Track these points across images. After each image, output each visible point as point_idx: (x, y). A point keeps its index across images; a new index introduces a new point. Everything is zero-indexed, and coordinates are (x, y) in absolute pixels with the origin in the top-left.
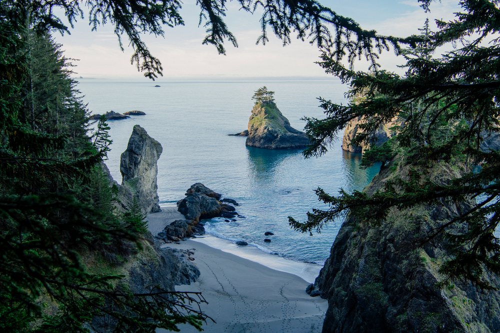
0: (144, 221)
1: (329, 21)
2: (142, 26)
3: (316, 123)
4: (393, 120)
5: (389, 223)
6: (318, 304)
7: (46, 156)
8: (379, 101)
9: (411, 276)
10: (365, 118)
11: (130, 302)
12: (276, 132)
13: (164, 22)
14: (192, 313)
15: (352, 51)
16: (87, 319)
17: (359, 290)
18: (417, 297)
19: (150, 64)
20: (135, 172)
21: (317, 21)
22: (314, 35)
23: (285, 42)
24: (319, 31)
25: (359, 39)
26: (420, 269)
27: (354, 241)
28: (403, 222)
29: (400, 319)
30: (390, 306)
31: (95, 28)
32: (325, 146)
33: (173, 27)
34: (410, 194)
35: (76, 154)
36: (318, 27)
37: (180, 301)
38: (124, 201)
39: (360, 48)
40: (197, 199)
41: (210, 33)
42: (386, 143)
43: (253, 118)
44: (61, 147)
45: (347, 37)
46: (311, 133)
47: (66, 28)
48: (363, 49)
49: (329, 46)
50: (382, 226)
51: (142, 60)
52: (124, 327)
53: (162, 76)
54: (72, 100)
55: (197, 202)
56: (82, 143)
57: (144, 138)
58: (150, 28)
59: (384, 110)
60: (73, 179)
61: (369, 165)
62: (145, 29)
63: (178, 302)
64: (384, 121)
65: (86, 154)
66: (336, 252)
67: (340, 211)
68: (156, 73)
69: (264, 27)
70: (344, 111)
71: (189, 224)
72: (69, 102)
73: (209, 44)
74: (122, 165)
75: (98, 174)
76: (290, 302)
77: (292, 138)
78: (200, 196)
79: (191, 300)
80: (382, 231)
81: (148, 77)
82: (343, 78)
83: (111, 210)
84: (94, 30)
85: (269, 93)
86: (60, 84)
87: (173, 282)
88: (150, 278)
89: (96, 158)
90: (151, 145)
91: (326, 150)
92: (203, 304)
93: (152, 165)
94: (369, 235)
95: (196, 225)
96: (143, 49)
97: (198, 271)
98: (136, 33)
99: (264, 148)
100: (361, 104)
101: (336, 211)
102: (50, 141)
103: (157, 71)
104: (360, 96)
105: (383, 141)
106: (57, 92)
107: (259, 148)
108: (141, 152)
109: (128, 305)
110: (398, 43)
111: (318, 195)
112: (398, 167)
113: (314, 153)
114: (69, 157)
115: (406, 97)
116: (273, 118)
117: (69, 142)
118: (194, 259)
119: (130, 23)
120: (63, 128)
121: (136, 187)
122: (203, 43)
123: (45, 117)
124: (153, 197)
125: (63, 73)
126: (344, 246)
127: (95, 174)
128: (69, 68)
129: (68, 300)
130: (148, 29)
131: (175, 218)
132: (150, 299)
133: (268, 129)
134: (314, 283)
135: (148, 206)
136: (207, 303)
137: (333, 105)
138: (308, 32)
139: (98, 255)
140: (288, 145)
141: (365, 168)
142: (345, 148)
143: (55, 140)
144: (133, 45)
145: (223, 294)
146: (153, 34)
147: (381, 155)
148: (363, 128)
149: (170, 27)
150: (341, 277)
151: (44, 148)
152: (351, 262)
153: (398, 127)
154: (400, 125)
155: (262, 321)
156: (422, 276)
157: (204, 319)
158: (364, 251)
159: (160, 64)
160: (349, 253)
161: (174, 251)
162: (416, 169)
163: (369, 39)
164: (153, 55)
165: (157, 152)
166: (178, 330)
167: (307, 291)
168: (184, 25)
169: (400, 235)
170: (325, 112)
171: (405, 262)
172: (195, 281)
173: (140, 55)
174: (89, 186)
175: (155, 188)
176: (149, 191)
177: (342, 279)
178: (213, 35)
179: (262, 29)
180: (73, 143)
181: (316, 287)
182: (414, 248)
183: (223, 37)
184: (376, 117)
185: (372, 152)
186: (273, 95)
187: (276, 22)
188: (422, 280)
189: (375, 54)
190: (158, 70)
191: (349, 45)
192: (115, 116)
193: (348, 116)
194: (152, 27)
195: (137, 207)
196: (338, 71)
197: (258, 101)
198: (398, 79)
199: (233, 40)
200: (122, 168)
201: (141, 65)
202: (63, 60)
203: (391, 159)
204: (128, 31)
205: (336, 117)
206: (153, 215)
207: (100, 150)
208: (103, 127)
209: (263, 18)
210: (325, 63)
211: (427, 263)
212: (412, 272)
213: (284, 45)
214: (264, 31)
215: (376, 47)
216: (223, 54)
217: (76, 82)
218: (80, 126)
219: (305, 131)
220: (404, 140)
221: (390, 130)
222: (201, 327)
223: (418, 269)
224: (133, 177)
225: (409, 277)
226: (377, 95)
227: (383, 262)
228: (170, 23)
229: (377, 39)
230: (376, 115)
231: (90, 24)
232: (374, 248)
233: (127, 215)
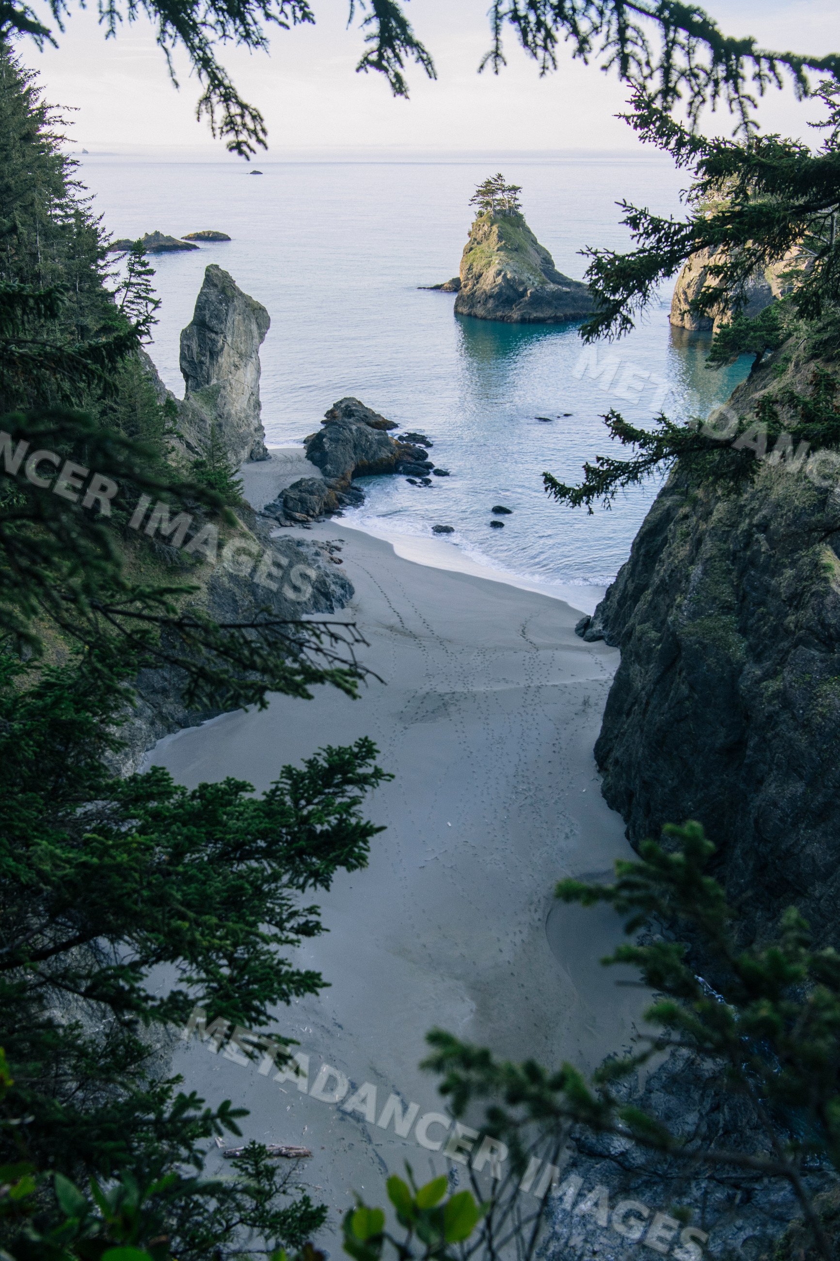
0: (235, 478)
1: (647, 14)
2: (219, 27)
3: (611, 262)
4: (788, 255)
5: (761, 491)
6: (600, 658)
7: (21, 335)
8: (759, 210)
9: (799, 603)
10: (723, 252)
11: (211, 639)
12: (522, 283)
13: (268, 16)
14: (338, 665)
15: (696, 89)
16: (128, 674)
17: (686, 630)
18: (808, 644)
19: (238, 120)
20: (211, 371)
21: (621, 13)
22: (613, 50)
23: (544, 68)
24: (623, 40)
25: (716, 61)
26: (818, 587)
27: (684, 528)
28: (792, 488)
29: (766, 688)
30: (748, 662)
31: (112, 31)
32: (631, 317)
33: (288, 28)
34: (811, 426)
35: (83, 330)
36: (622, 30)
37: (314, 639)
38: (191, 436)
39: (716, 83)
40: (347, 433)
41: (375, 44)
42: (768, 311)
43: (471, 249)
44: (52, 314)
45: (688, 53)
46: (600, 286)
47: (46, 33)
48: (722, 85)
49: (645, 78)
50: (746, 496)
51: (220, 112)
52: (202, 687)
53: (266, 148)
54: (68, 206)
55: (347, 441)
56: (96, 307)
57: (229, 294)
58: (236, 30)
59: (769, 231)
60: (82, 385)
61: (725, 360)
62: (224, 35)
63: (309, 641)
64: (767, 258)
65: (106, 330)
66: (642, 551)
67: (655, 461)
68: (253, 142)
69: (497, 29)
70: (676, 233)
71: (330, 487)
72: (62, 210)
73: (372, 70)
74: (183, 357)
75: (132, 376)
76: (540, 652)
77: (558, 297)
78: (354, 427)
79: (335, 637)
80: (745, 506)
81: (235, 152)
82: (678, 154)
83: (165, 455)
84: (111, 36)
85: (510, 190)
86: (39, 167)
87: (299, 608)
88: (251, 598)
89: (128, 340)
90: (245, 311)
91: (632, 325)
92: (359, 648)
93: (248, 355)
94: (715, 516)
95: (344, 489)
96: (221, 84)
97: (350, 586)
98: (204, 44)
99: (495, 320)
100: (715, 219)
101: (646, 463)
102: (27, 300)
103: (254, 138)
104: (717, 198)
105: (761, 307)
106: (35, 186)
107: (484, 319)
108: (223, 326)
109: (207, 645)
110: (806, 70)
111: (609, 426)
112: (791, 366)
113: (605, 332)
114: (69, 337)
115: (821, 200)
116: (516, 250)
117: (67, 303)
118: (340, 561)
119: (190, 18)
120: (53, 271)
121: (215, 406)
122: (358, 70)
123: (12, 246)
124: (252, 429)
125: (44, 140)
126: (660, 538)
127: (126, 376)
128: (57, 129)
129: (88, 633)
130: (232, 34)
131: (300, 474)
132: (251, 634)
133: (505, 275)
134: (592, 615)
135: (243, 448)
136: (368, 645)
137: (653, 220)
138: (597, 41)
139: (142, 549)
140: (548, 312)
141: (719, 367)
142: (677, 321)
143: (38, 299)
144: (200, 74)
145: (403, 633)
146: (244, 45)
147: (754, 338)
148: (717, 274)
149: (282, 28)
150: (651, 602)
151: (16, 316)
152: (673, 571)
153: (798, 273)
154: (803, 267)
155: (482, 689)
156: (822, 603)
157: (361, 677)
158: (703, 548)
159: (262, 120)
160: (670, 553)
161: (300, 543)
162: (829, 370)
163: (737, 59)
164: (244, 98)
165: (259, 326)
166: (309, 697)
167: (577, 630)
168: (314, 23)
169: (782, 516)
170: (633, 236)
171: (789, 572)
172: (343, 607)
173: (215, 99)
174: (116, 403)
175: (255, 408)
176: (243, 415)
177: (653, 606)
178: (379, 50)
179: (491, 35)
180: (76, 306)
181: (597, 621)
182: (809, 545)
183: (402, 55)
184: (749, 249)
185: (736, 330)
186: (518, 195)
187: (526, 17)
188: (821, 610)
189: (748, 98)
190: (256, 134)
191: (690, 74)
192: (163, 243)
193: (684, 247)
194: (241, 29)
195: (219, 449)
196: (669, 137)
197: (484, 210)
198: (806, 158)
199: (427, 62)
200: (184, 363)
201: (219, 123)
202: (42, 110)
203: (776, 346)
204: (187, 39)
205: (659, 248)
206: (253, 467)
207: (134, 321)
208: (139, 268)
209: (496, 7)
210: (639, 117)
211: (834, 575)
212: (802, 594)
213: (543, 74)
214: (497, 40)
215: (754, 79)
216: (403, 97)
217: (74, 163)
218: (88, 267)
219: (586, 281)
220: (807, 303)
221: (779, 280)
222: (357, 691)
223: (814, 588)
224: (208, 382)
225: (795, 603)
226: (755, 196)
227: (742, 573)
228: (282, 18)
229: (757, 60)
230: (749, 244)
231: (100, 21)
232: (725, 542)
233: (198, 465)
